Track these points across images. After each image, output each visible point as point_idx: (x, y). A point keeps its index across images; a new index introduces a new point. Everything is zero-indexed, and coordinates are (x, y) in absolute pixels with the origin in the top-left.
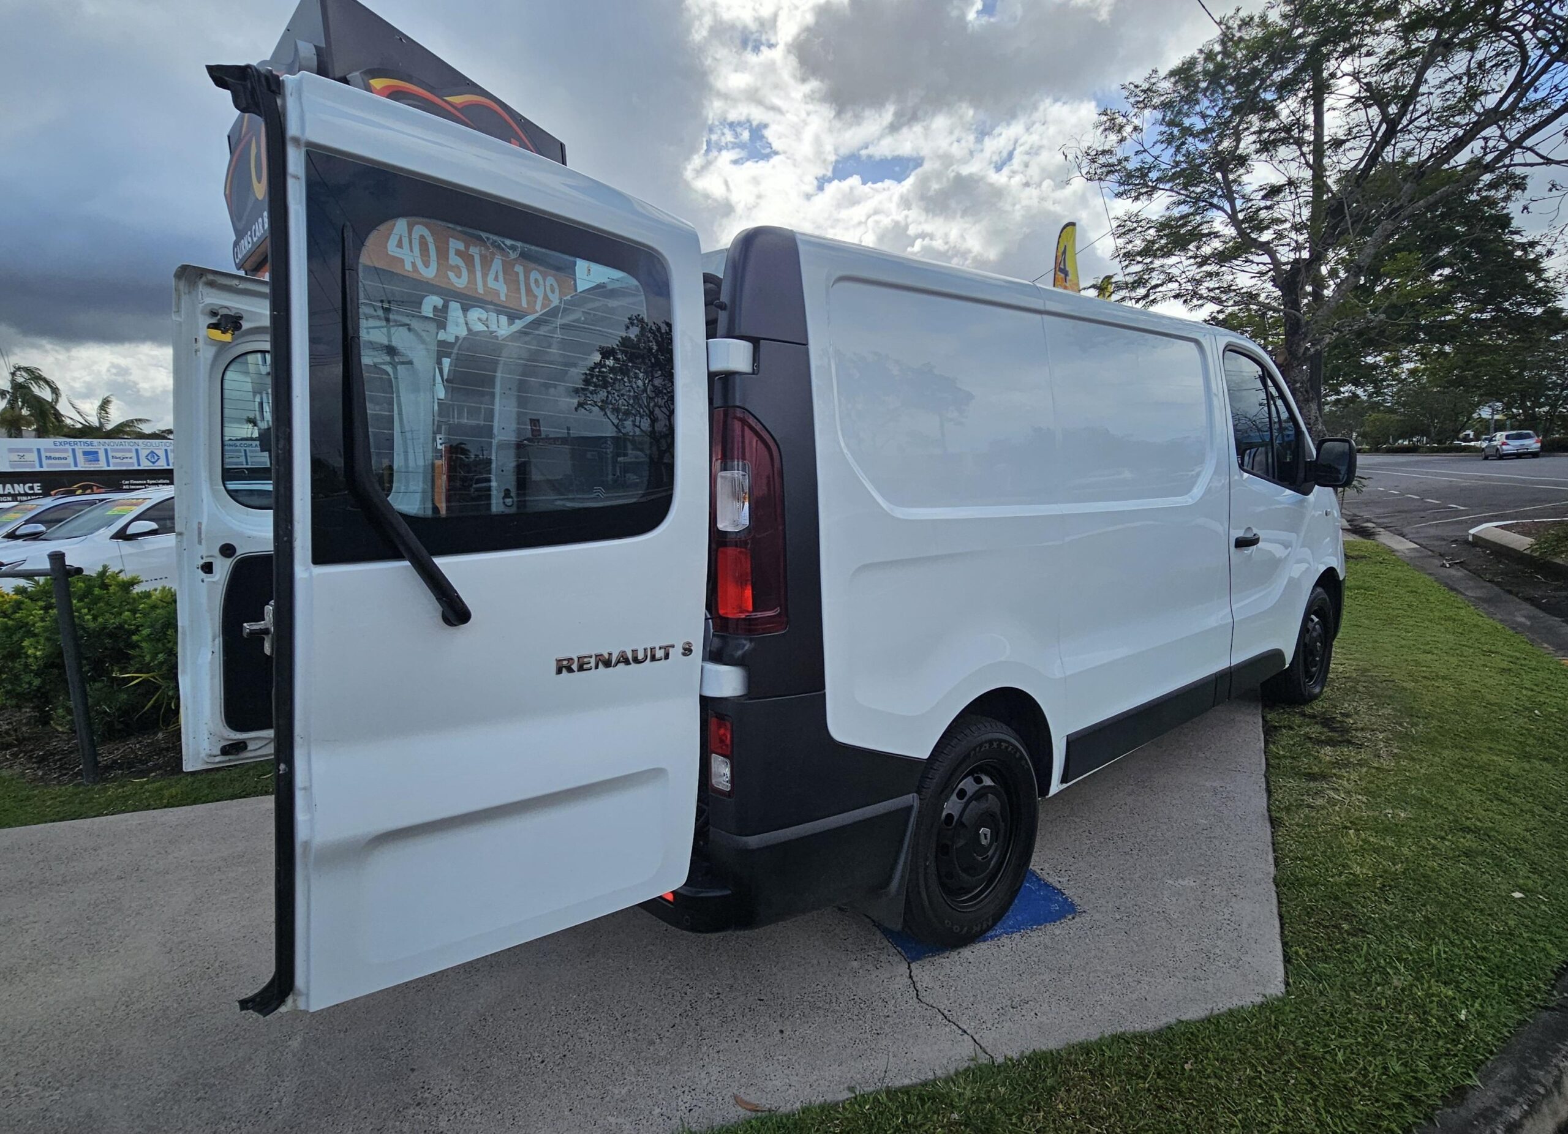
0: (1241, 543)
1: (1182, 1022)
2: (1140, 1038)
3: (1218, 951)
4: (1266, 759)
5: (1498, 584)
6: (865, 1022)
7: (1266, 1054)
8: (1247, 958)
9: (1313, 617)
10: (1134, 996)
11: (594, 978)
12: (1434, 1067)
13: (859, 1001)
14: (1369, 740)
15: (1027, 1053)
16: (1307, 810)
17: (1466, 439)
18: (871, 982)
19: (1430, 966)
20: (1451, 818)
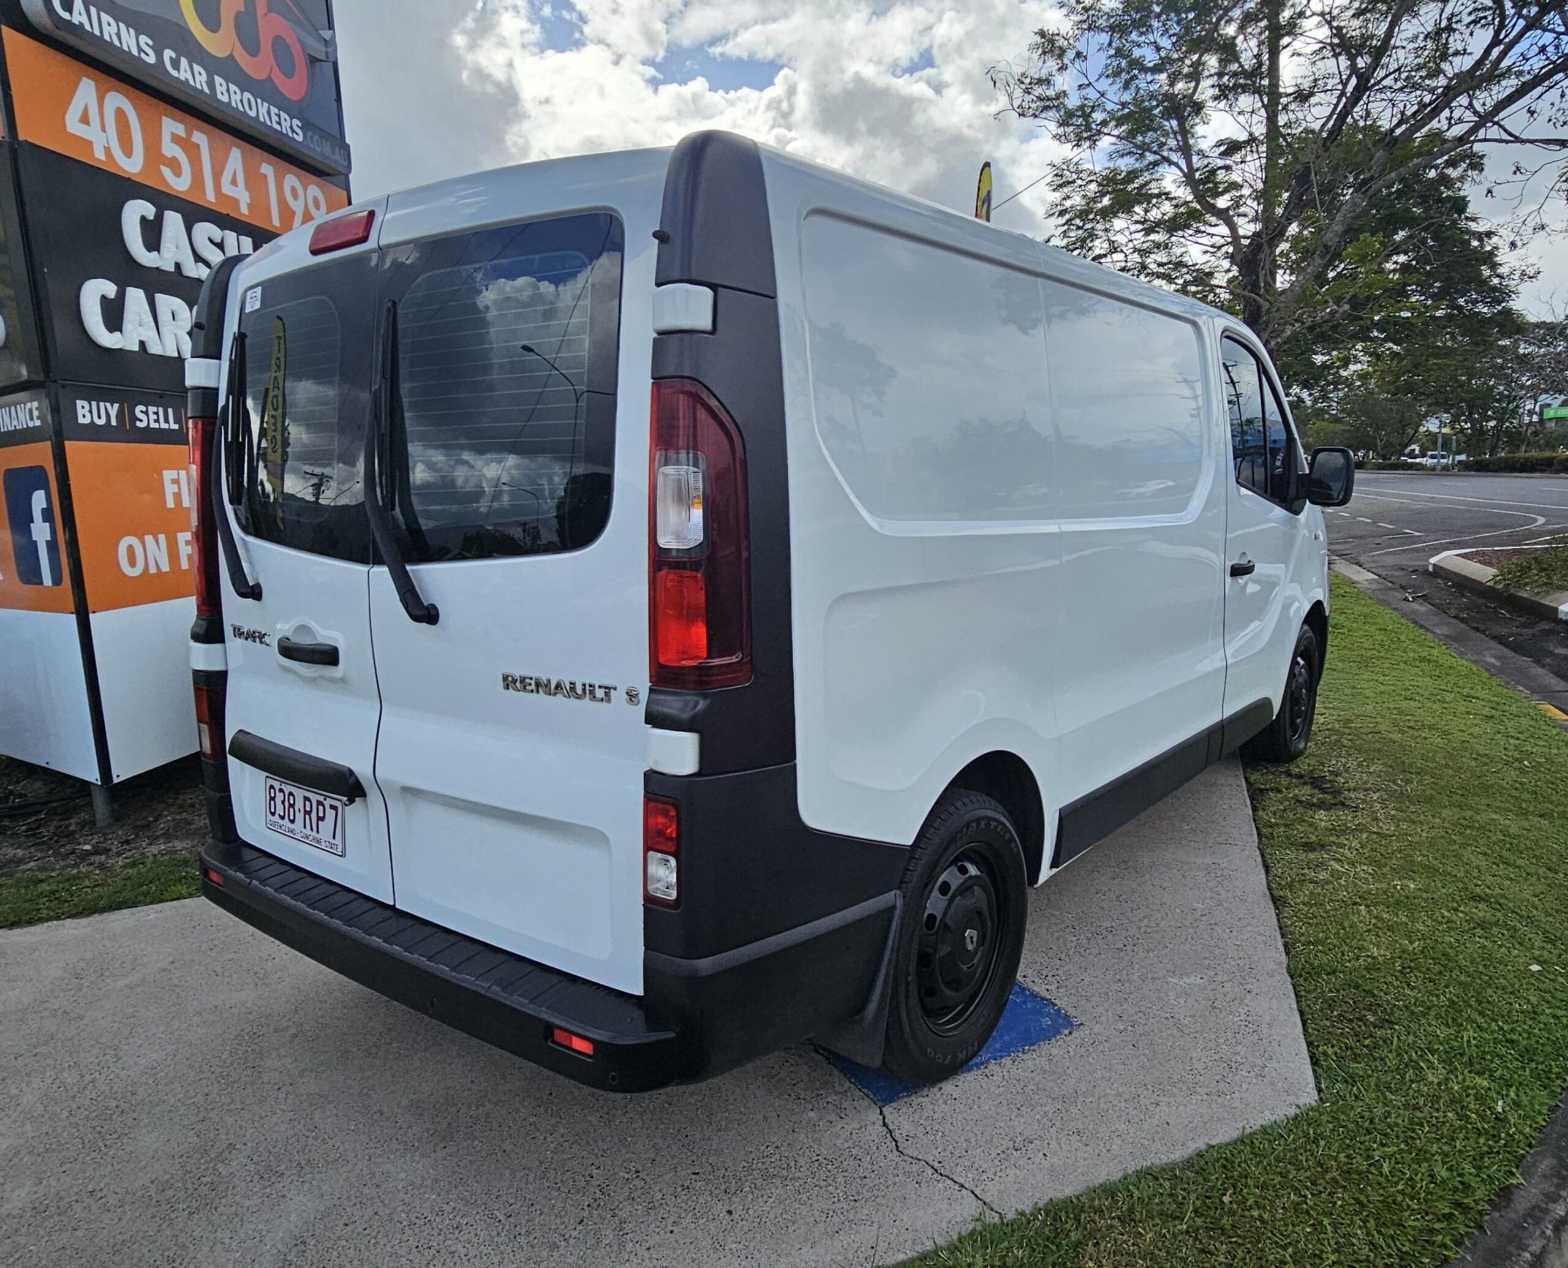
0: (1238, 571)
1: (1213, 1147)
2: (1169, 1172)
3: (1239, 1059)
4: (1257, 829)
5: (1462, 620)
6: (837, 1188)
7: (1308, 1174)
8: (1273, 1064)
9: (1299, 659)
10: (1155, 1121)
11: (456, 1169)
12: (1479, 1168)
13: (825, 1162)
14: (1364, 801)
15: (1041, 1204)
16: (1311, 886)
17: (1412, 455)
18: (838, 1136)
19: (1462, 1055)
20: (1460, 885)
